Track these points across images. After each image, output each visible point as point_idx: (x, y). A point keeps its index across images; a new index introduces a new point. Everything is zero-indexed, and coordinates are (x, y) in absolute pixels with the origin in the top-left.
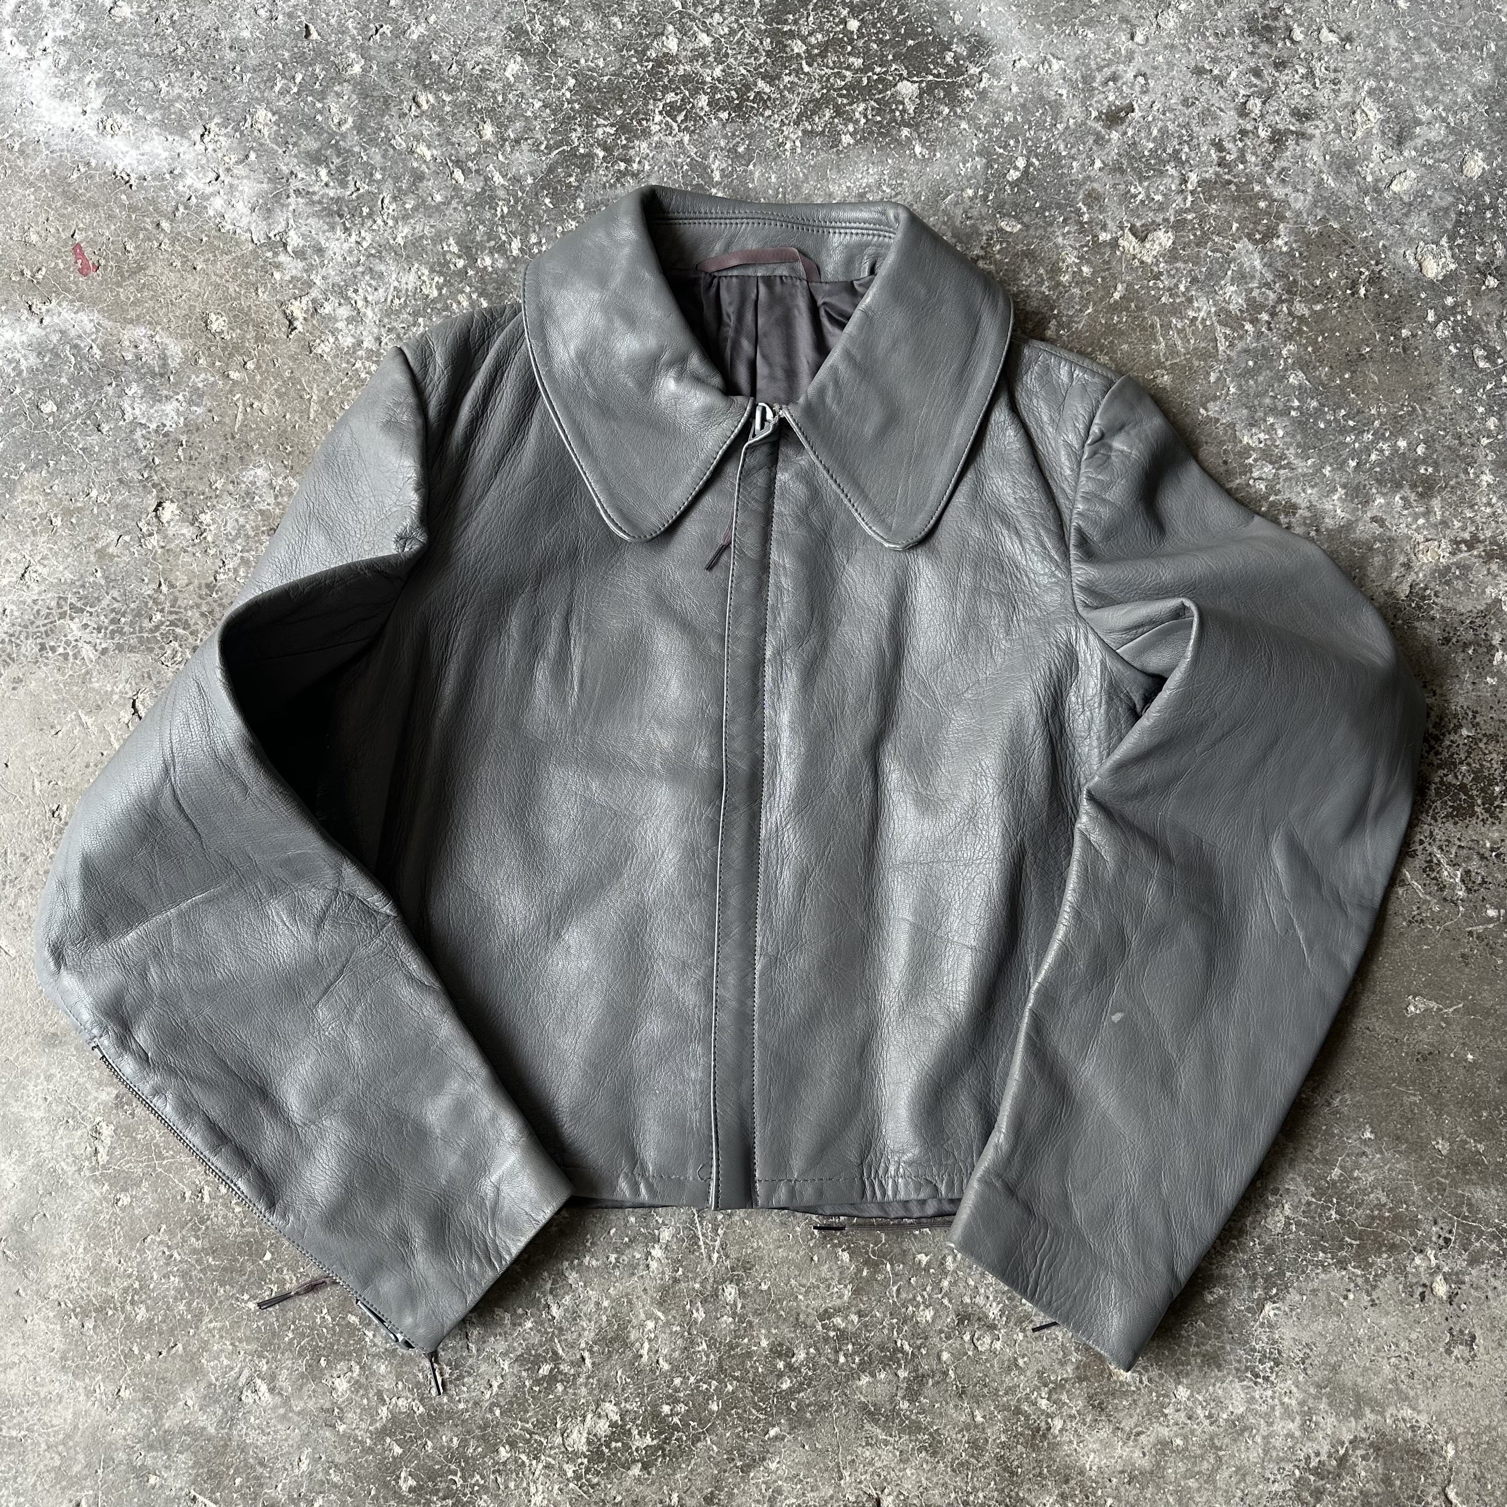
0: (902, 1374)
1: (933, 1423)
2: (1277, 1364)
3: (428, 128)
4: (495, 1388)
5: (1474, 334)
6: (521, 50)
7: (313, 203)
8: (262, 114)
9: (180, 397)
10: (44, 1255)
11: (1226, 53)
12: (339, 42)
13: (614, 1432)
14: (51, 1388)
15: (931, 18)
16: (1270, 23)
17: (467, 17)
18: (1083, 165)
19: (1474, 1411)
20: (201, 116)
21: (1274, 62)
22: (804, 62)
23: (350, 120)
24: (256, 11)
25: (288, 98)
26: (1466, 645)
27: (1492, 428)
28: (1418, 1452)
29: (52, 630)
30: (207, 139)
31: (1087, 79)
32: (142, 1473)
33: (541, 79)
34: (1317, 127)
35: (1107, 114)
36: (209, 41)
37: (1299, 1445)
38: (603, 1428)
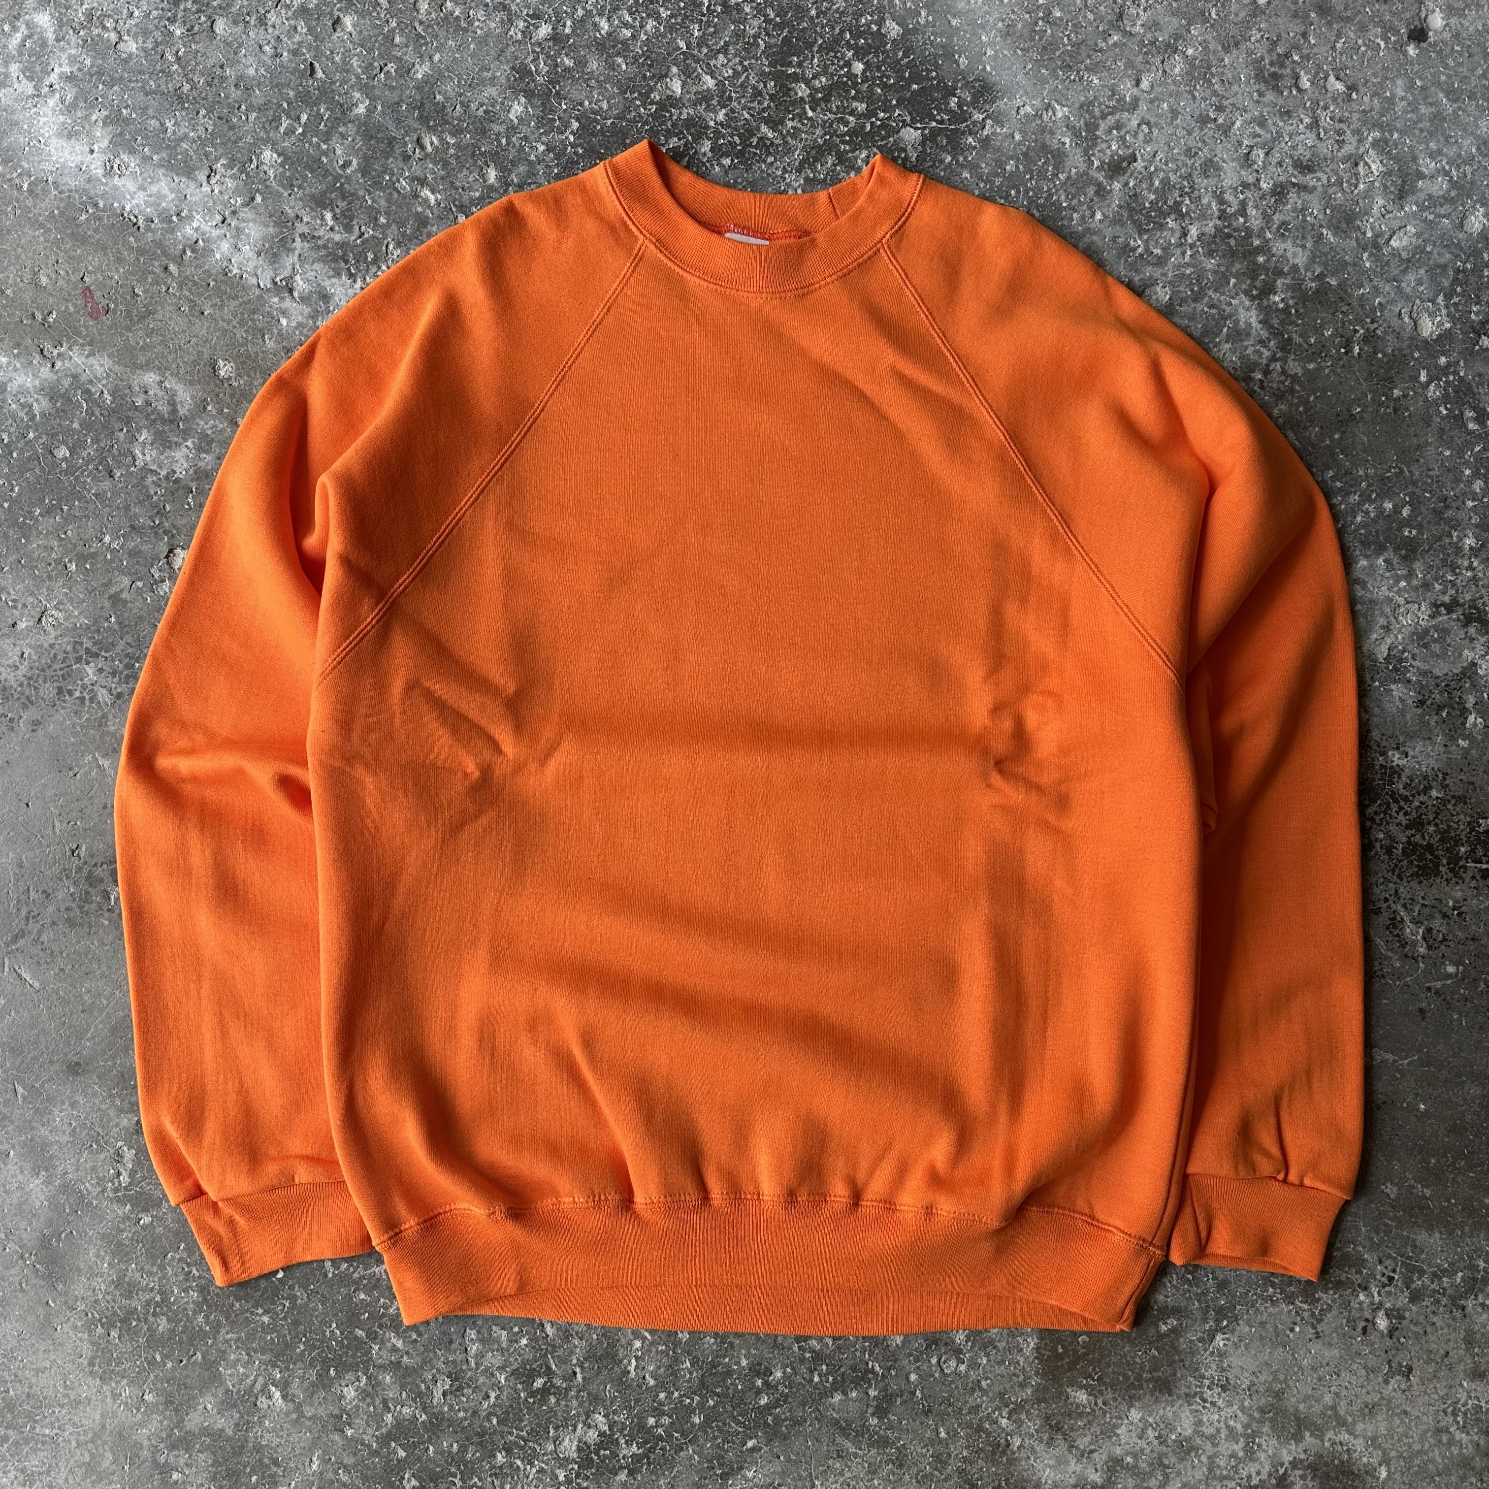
0: (873, 1393)
1: (900, 1438)
2: (1224, 1388)
3: (432, 171)
4: (492, 1399)
5: (1465, 395)
6: (525, 91)
7: (319, 247)
8: (268, 155)
9: (189, 443)
10: (71, 1270)
11: (1231, 101)
12: (344, 82)
13: (602, 1442)
14: (80, 1391)
15: (937, 62)
16: (1277, 69)
17: (472, 57)
18: (1083, 217)
19: (1407, 1437)
20: (207, 155)
21: (1280, 110)
22: (807, 107)
23: (355, 163)
24: (260, 47)
25: (293, 139)
26: (1440, 708)
27: (1478, 491)
28: (1353, 1473)
29: (69, 675)
30: (213, 181)
31: (1092, 127)
32: (165, 1470)
33: (544, 121)
34: (1319, 179)
35: (1109, 164)
36: (215, 79)
37: (1242, 1465)
38: (592, 1436)
